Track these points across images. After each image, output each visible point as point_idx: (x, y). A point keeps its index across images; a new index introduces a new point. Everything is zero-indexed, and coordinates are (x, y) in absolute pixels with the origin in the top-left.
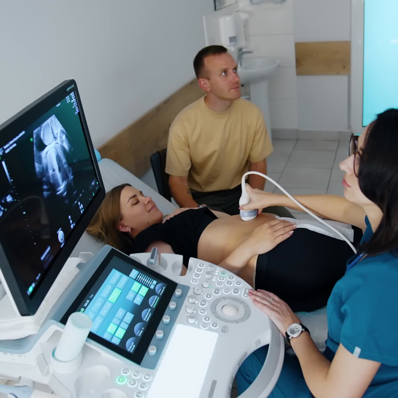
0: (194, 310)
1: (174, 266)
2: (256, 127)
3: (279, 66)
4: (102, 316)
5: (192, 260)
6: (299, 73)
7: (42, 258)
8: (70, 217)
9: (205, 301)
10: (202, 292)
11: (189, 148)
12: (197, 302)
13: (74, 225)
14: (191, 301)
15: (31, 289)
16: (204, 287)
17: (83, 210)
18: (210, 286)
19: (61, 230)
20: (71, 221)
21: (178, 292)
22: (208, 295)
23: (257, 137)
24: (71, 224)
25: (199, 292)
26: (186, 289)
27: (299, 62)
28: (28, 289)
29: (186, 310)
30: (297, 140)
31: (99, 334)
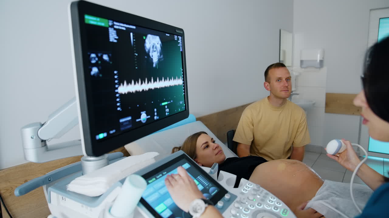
0: (238, 213)
1: (228, 181)
2: (300, 122)
3: (314, 104)
4: (159, 193)
5: (243, 180)
6: (326, 112)
7: (121, 121)
8: (155, 110)
9: (248, 209)
10: (246, 202)
11: (253, 126)
12: (241, 208)
13: (158, 118)
14: (237, 205)
15: (101, 136)
16: (249, 199)
17: (168, 114)
18: (254, 200)
19: (146, 113)
20: (156, 114)
21: (227, 197)
22: (252, 205)
23: (301, 129)
24: (155, 116)
25: (245, 201)
26: (233, 197)
27: (327, 105)
28: (98, 134)
29: (230, 211)
30: (321, 153)
31: (152, 205)
